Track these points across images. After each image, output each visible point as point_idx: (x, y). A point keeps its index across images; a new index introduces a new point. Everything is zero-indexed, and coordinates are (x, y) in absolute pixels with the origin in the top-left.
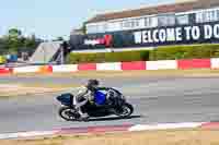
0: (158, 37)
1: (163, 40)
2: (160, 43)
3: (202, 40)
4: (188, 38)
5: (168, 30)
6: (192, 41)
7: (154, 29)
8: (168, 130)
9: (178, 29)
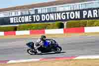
0: (21, 20)
1: (23, 21)
2: (22, 23)
3: (41, 21)
4: (34, 20)
5: (26, 17)
6: (36, 22)
7: (19, 16)
8: (27, 63)
9: (30, 16)
